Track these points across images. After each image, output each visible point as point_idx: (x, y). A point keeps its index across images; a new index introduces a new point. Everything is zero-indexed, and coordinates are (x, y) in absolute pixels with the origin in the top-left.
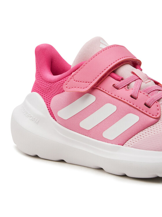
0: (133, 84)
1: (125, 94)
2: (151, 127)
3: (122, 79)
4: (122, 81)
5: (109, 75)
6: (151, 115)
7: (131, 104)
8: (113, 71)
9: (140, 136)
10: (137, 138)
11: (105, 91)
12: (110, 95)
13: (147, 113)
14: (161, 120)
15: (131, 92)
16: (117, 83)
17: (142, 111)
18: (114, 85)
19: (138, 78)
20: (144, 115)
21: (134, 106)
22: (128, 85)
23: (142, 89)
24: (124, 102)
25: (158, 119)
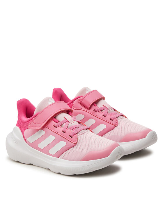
0: (64, 124)
1: (59, 130)
3: (59, 122)
4: (59, 123)
5: (52, 120)
6: (72, 142)
7: (62, 136)
8: (54, 117)
12: (52, 131)
13: (70, 141)
15: (62, 129)
16: (56, 124)
17: (68, 139)
18: (54, 125)
19: (67, 121)
21: (64, 137)
22: (62, 125)
23: (69, 127)
24: (59, 135)
25: (76, 144)
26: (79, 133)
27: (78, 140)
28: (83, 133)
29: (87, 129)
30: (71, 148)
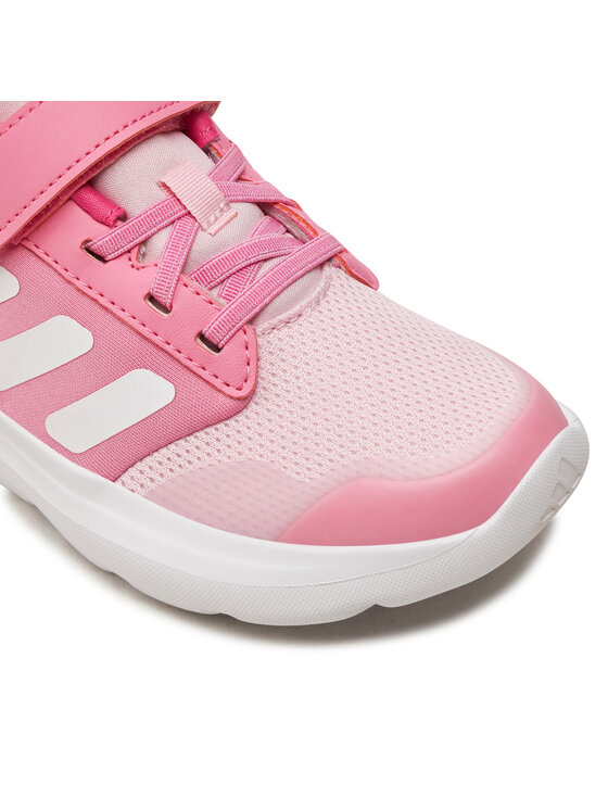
0: (160, 242)
1: (125, 281)
2: (218, 426)
3: (124, 217)
4: (121, 227)
5: (70, 198)
6: (218, 383)
7: (145, 331)
8: (87, 185)
9: (179, 455)
10: (166, 461)
11: (54, 264)
12: (69, 282)
13: (204, 374)
14: (256, 403)
15: (148, 280)
16: (100, 235)
17: (189, 363)
18: (88, 241)
19: (184, 212)
20: (194, 378)
21: (157, 339)
22: (144, 243)
23: (192, 267)
24: (122, 321)
25: (245, 401)
26: (269, 310)
27: (263, 373)
28: (296, 309)
29: (321, 266)
30: (211, 430)
